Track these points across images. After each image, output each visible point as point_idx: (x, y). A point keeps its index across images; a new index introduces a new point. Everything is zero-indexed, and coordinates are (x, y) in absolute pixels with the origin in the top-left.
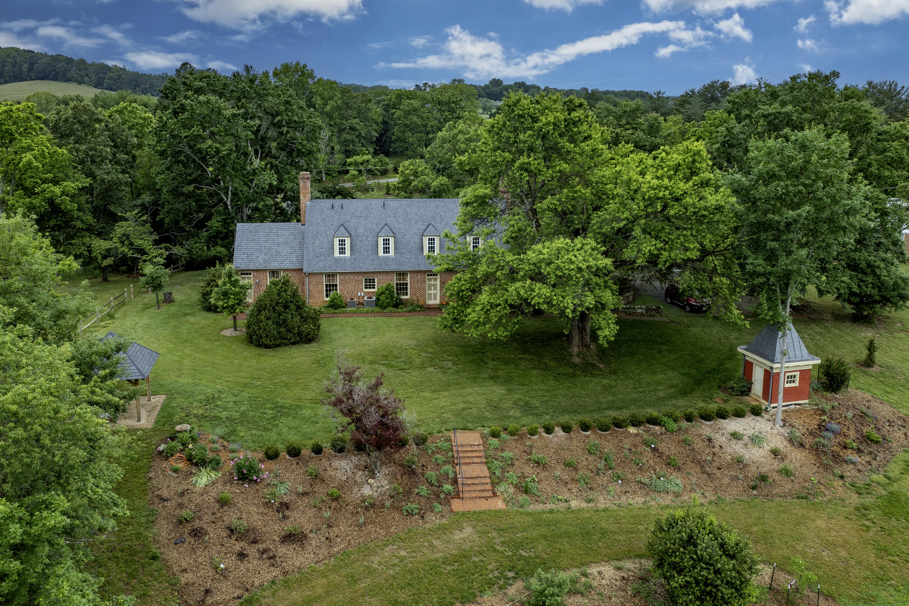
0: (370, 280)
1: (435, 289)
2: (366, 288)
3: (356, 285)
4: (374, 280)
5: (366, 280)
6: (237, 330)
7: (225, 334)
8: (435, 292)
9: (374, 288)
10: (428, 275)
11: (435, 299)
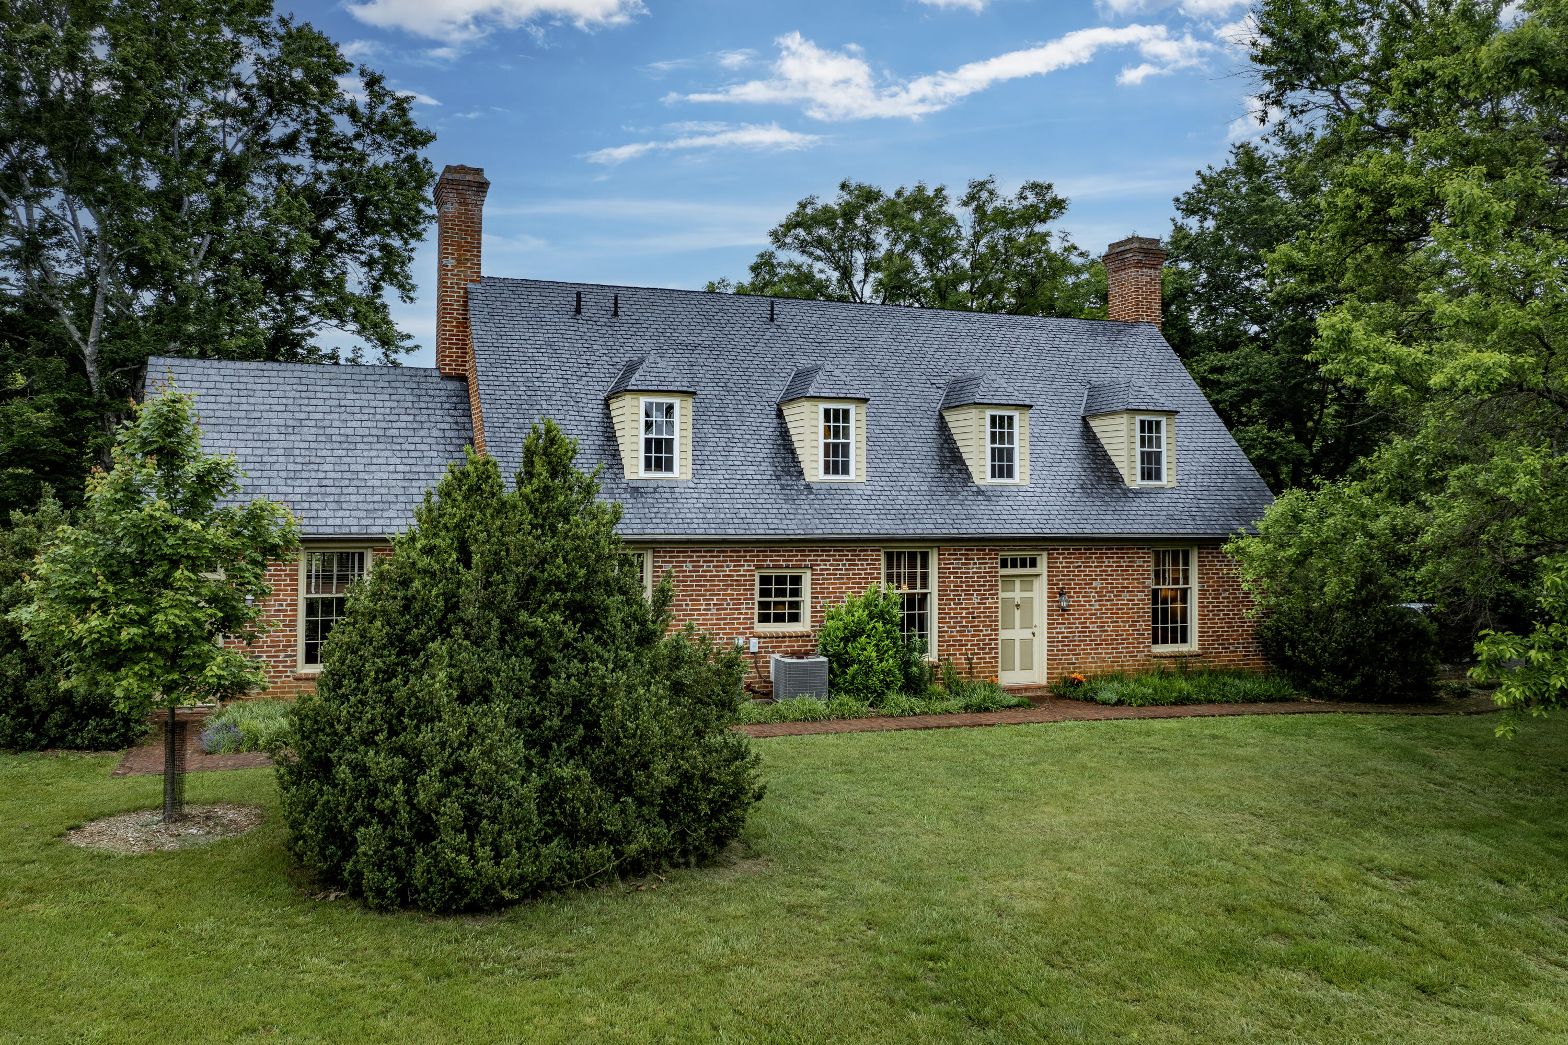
0: (781, 580)
1: (1028, 623)
2: (764, 619)
3: (728, 604)
4: (796, 580)
5: (765, 580)
6: (184, 818)
7: (104, 845)
8: (1027, 634)
9: (794, 618)
10: (1004, 564)
11: (1027, 665)
